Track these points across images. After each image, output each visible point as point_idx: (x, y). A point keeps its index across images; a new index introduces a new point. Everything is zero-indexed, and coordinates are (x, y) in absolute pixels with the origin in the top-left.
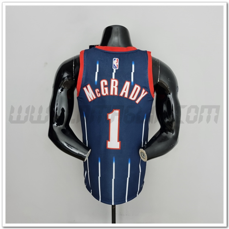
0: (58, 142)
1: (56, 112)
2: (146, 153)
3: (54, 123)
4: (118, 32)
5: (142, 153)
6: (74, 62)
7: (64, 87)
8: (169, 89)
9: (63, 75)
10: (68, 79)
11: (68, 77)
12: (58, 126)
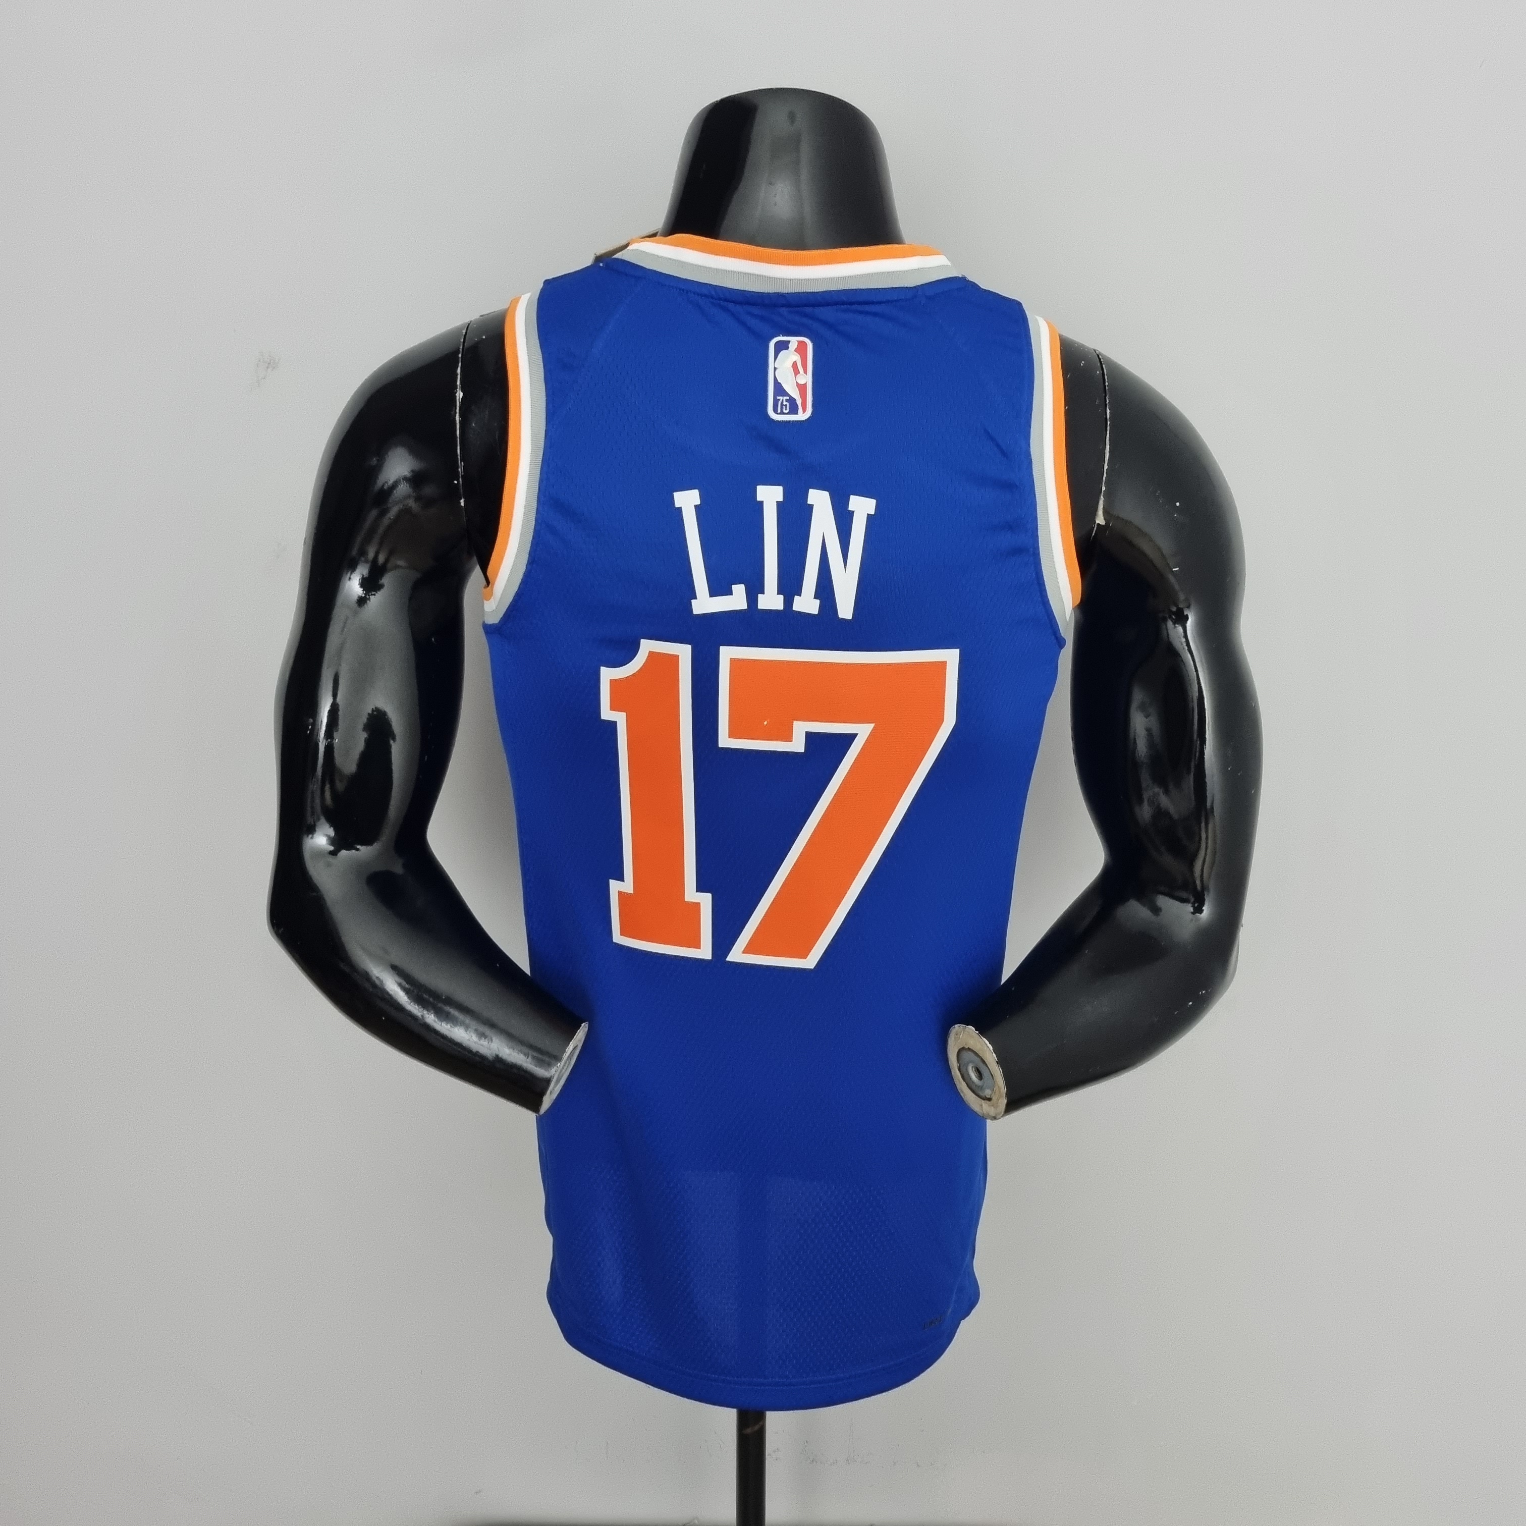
0: (342, 965)
1: (329, 749)
2: (1001, 1062)
3: (311, 830)
4: (795, 142)
5: (967, 1056)
6: (459, 371)
7: (391, 553)
8: (1172, 579)
9: (375, 471)
10: (418, 499)
11: (416, 480)
12: (344, 853)
